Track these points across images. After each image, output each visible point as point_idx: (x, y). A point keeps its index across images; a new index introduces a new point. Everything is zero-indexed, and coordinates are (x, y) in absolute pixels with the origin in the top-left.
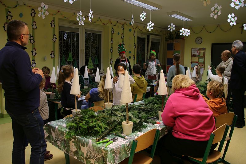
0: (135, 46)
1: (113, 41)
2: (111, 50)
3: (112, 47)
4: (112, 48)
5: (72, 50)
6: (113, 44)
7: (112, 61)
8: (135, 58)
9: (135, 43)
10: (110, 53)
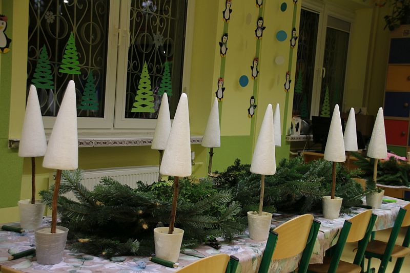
0: (293, 40)
1: (230, 11)
2: (221, 44)
3: (226, 35)
4: (224, 40)
5: (79, 30)
6: (230, 22)
7: (223, 89)
8: (290, 81)
9: (294, 29)
10: (218, 57)
